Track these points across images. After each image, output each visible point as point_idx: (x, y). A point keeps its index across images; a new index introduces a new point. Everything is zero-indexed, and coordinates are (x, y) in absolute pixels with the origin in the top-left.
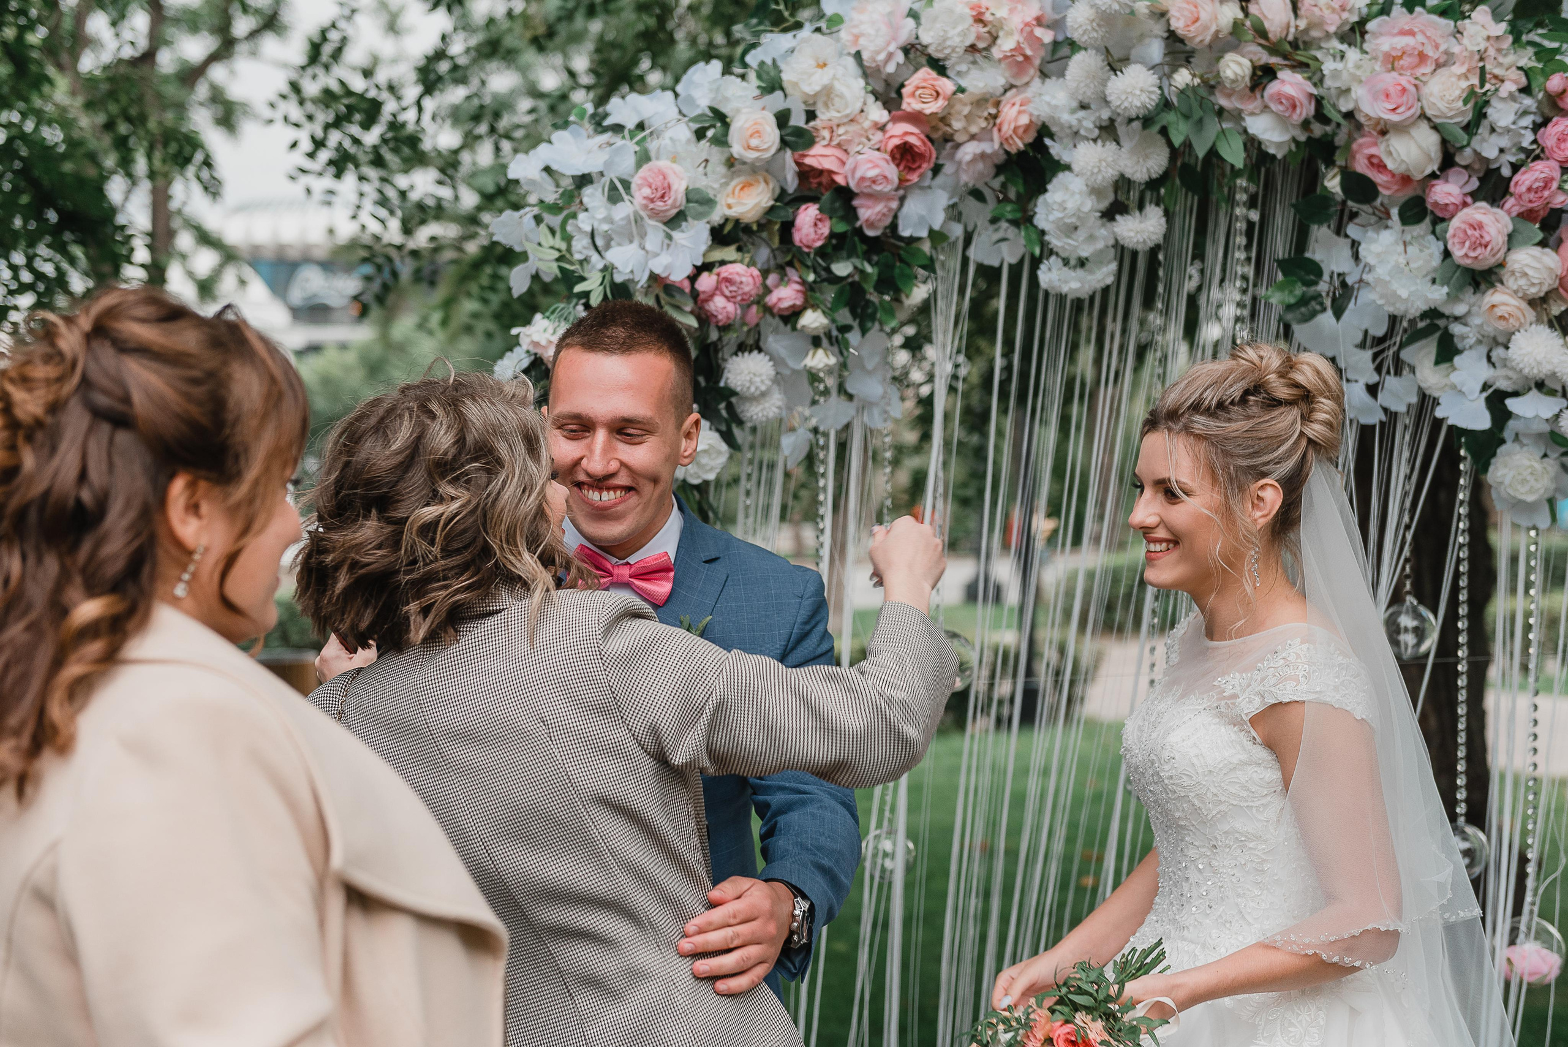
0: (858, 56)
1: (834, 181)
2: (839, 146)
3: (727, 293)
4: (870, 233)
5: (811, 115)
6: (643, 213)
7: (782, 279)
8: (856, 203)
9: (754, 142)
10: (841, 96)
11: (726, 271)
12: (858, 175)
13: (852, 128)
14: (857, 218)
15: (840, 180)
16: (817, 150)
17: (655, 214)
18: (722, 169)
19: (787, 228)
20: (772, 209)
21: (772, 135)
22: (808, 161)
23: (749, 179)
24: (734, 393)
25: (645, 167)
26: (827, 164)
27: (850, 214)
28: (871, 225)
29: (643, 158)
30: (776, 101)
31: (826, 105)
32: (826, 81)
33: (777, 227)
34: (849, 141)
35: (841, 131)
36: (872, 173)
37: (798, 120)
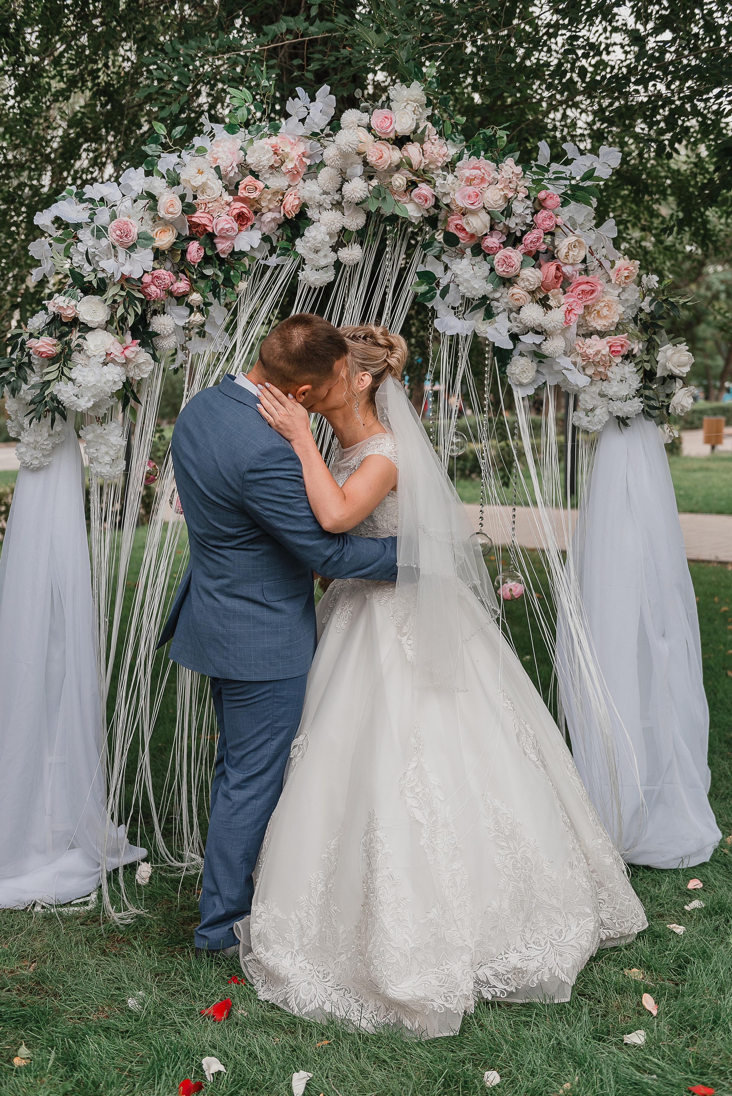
0: (217, 169)
1: (206, 230)
2: (208, 213)
3: (157, 284)
4: (222, 256)
5: (195, 197)
6: (117, 244)
7: (177, 279)
8: (215, 241)
9: (171, 210)
10: (211, 188)
11: (156, 273)
12: (219, 227)
13: (215, 204)
14: (216, 249)
15: (210, 229)
16: (198, 214)
17: (122, 244)
18: (151, 223)
19: (184, 252)
20: (175, 243)
21: (178, 206)
22: (193, 219)
23: (165, 228)
24: (157, 334)
25: (116, 220)
26: (204, 221)
27: (214, 247)
28: (224, 252)
29: (114, 217)
30: (179, 190)
31: (202, 192)
32: (204, 180)
33: (180, 252)
34: (214, 210)
35: (210, 205)
36: (227, 226)
37: (189, 199)
